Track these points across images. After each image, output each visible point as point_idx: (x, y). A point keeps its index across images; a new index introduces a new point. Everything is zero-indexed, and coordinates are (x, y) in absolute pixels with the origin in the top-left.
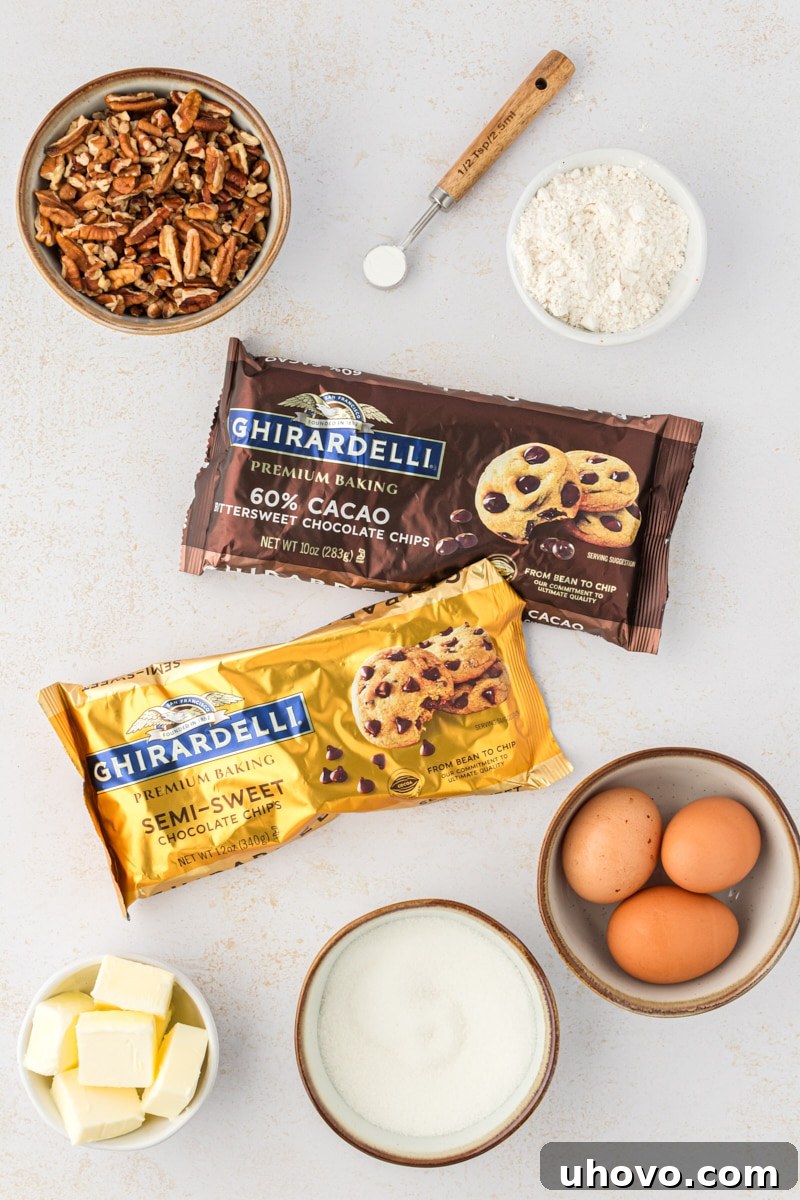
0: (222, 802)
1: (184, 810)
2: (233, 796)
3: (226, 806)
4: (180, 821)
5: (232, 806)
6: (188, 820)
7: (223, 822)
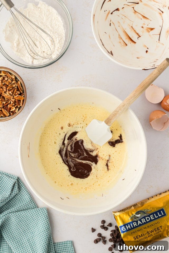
0: (149, 232)
1: (142, 235)
2: (152, 231)
3: (150, 233)
4: (141, 237)
5: (151, 233)
6: (143, 236)
7: (150, 236)
